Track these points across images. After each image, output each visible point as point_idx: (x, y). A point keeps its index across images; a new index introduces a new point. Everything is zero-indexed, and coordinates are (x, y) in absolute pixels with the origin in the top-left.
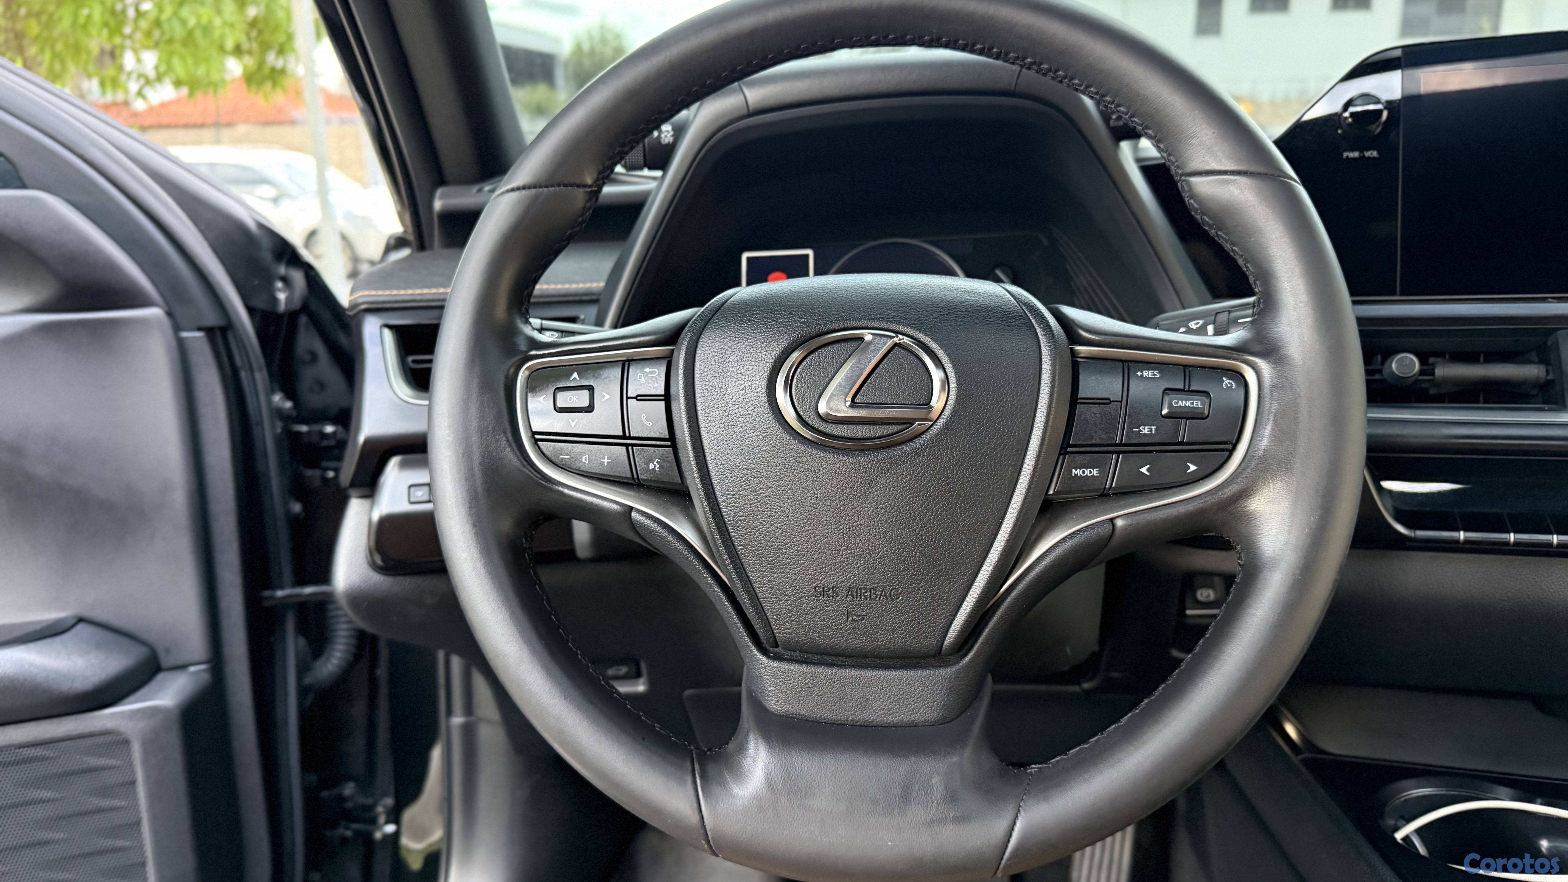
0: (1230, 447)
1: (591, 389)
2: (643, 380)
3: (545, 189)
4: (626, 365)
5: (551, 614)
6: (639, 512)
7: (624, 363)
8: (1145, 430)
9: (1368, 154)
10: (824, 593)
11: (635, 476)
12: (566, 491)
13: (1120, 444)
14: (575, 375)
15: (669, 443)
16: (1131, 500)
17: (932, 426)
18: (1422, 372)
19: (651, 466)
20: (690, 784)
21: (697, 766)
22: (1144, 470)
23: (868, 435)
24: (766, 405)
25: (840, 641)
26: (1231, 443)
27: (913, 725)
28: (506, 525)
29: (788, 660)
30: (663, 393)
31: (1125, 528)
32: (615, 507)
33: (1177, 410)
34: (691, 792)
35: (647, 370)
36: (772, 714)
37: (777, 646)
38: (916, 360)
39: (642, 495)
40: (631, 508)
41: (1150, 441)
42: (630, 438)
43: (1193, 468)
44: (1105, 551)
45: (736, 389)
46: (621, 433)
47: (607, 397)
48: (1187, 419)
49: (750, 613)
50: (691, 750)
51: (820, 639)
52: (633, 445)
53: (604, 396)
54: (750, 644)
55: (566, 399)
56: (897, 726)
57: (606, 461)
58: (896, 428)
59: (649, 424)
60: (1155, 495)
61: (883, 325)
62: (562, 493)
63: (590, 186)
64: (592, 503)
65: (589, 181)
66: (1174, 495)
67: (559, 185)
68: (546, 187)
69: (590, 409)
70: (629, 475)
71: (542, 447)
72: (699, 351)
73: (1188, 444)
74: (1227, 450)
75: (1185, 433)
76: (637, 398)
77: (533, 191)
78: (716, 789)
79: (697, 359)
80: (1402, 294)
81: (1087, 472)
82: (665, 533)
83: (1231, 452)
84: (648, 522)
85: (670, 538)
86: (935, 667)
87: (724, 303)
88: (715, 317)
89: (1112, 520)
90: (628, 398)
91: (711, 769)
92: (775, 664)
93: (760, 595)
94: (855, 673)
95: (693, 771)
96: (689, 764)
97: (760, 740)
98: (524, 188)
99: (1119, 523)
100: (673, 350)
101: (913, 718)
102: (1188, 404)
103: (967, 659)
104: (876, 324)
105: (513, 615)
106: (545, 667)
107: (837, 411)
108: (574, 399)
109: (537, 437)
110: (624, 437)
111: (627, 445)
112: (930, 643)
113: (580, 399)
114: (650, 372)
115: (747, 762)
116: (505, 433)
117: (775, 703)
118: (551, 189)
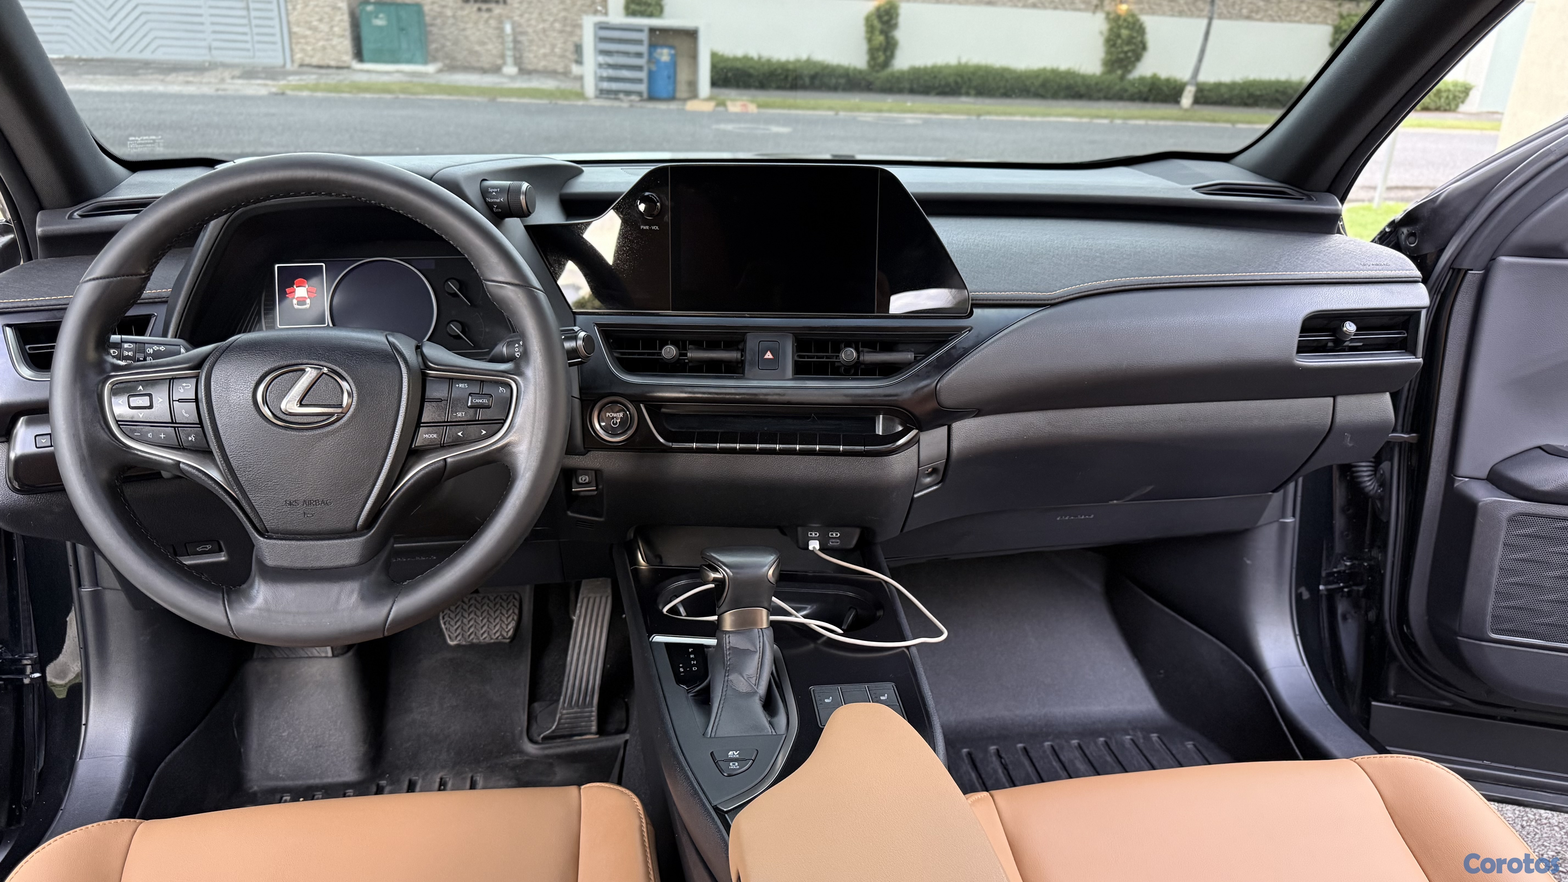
0: (502, 421)
1: (150, 395)
2: (182, 391)
3: (115, 279)
4: (172, 379)
5: (136, 521)
6: (184, 463)
7: (170, 379)
8: (459, 414)
9: (653, 228)
10: (290, 504)
11: (181, 444)
12: (139, 453)
13: (447, 422)
14: (141, 387)
15: (199, 426)
16: (458, 448)
17: (344, 416)
18: (681, 355)
19: (190, 439)
20: (221, 604)
21: (226, 596)
22: (460, 434)
23: (310, 421)
24: (252, 406)
25: (301, 527)
26: (503, 419)
27: (343, 567)
28: (104, 474)
29: (275, 539)
30: (194, 398)
31: (452, 463)
32: (170, 461)
33: (476, 404)
34: (223, 608)
35: (184, 385)
36: (268, 567)
37: (268, 532)
38: (335, 382)
39: (186, 454)
40: (180, 462)
41: (462, 420)
42: (176, 423)
43: (484, 432)
44: (445, 474)
45: (235, 398)
46: (170, 421)
47: (161, 400)
48: (481, 408)
49: (252, 515)
50: (223, 589)
51: (290, 527)
52: (178, 427)
53: (159, 400)
54: (254, 532)
55: (136, 401)
56: (337, 568)
57: (162, 436)
58: (325, 417)
59: (187, 415)
60: (467, 446)
61: (316, 362)
62: (137, 454)
63: (144, 274)
64: (156, 460)
65: (143, 272)
66: (475, 446)
67: (123, 276)
68: (115, 277)
69: (151, 407)
70: (177, 444)
71: (123, 429)
72: (213, 376)
73: (481, 420)
74: (502, 423)
75: (481, 415)
76: (179, 401)
77: (107, 280)
78: (235, 605)
79: (212, 380)
80: (672, 310)
81: (431, 436)
82: (200, 475)
83: (503, 424)
84: (190, 469)
85: (203, 477)
86: (355, 537)
87: (231, 345)
88: (222, 357)
89: (445, 459)
90: (173, 401)
91: (233, 597)
92: (268, 541)
93: (256, 506)
94: (312, 543)
95: (224, 598)
96: (221, 595)
97: (261, 580)
98: (101, 278)
99: (449, 460)
100: (199, 372)
101: (344, 563)
102: (481, 401)
103: (373, 531)
104: (312, 362)
105: (113, 523)
106: (134, 550)
107: (291, 409)
108: (141, 402)
109: (119, 423)
110: (172, 423)
111: (175, 427)
112: (349, 525)
113: (144, 401)
114: (186, 386)
115: (254, 592)
116: (99, 422)
117: (270, 562)
118: (119, 278)
